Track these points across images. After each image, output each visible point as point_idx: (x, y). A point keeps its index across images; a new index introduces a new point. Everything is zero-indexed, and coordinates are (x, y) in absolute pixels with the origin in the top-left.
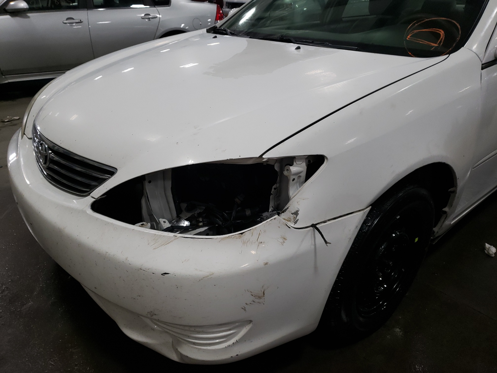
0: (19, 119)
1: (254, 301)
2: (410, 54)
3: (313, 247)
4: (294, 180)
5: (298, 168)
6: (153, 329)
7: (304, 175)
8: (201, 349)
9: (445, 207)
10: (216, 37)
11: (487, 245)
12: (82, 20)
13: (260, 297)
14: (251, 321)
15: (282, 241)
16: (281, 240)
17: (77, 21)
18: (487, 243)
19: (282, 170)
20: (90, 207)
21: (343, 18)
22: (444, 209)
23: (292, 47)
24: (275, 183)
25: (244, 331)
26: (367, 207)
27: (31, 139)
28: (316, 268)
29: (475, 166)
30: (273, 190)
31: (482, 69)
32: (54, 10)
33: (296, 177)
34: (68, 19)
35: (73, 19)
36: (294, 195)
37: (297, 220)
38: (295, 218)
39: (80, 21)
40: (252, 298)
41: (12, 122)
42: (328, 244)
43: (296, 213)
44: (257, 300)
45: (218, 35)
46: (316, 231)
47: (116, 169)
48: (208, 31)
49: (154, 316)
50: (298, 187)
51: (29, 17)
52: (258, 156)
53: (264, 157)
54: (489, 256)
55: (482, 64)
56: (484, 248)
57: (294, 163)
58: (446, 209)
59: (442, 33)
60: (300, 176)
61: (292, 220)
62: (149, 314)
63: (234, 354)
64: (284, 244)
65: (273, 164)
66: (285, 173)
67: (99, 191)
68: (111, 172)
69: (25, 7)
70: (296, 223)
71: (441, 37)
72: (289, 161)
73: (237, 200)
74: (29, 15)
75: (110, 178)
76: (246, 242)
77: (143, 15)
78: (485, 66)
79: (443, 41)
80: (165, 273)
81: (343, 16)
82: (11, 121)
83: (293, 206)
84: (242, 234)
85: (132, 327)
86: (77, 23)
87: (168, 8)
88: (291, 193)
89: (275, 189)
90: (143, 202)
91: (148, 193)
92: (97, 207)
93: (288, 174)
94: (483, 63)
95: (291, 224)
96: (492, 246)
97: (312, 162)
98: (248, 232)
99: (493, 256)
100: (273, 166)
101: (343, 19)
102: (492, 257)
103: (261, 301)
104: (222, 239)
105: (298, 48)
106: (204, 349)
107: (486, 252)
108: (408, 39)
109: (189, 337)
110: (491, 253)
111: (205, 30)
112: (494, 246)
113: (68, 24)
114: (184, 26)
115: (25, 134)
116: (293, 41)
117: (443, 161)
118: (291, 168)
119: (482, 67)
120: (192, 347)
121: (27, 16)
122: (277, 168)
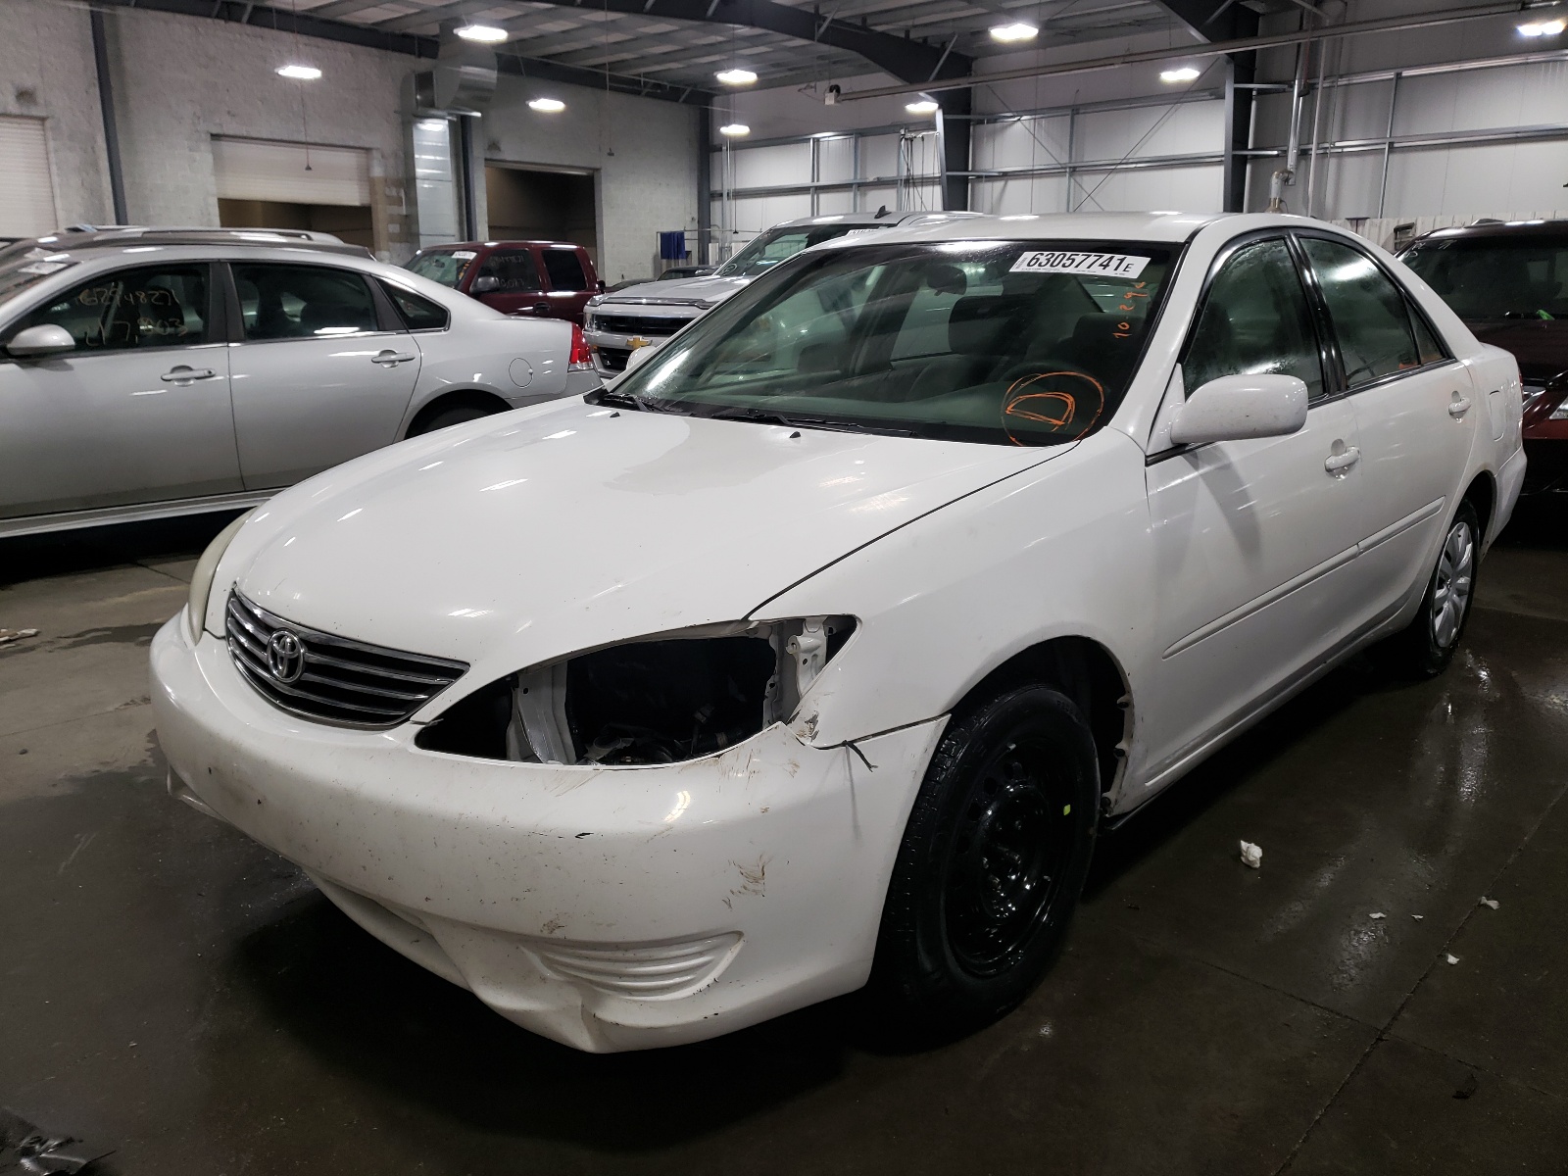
0: (35, 635)
1: (745, 888)
2: (1014, 439)
3: (848, 784)
4: (805, 661)
5: (812, 639)
6: (544, 979)
7: (822, 652)
8: (645, 1001)
9: (1120, 741)
10: (617, 415)
11: (1244, 844)
12: (213, 372)
13: (756, 880)
14: (740, 934)
15: (791, 770)
16: (790, 768)
17: (197, 374)
18: (1245, 841)
19: (782, 644)
20: (413, 741)
21: (895, 360)
22: (1118, 746)
23: (781, 434)
24: (771, 673)
25: (728, 958)
26: (942, 715)
27: (223, 638)
28: (856, 827)
29: (1167, 653)
30: (768, 686)
31: (1147, 465)
32: (140, 349)
33: (809, 657)
34: (174, 370)
35: (189, 369)
36: (808, 689)
37: (817, 733)
38: (812, 730)
39: (207, 374)
40: (742, 880)
41: (18, 642)
42: (873, 769)
43: (813, 721)
44: (751, 886)
45: (620, 411)
46: (851, 750)
47: (468, 664)
48: (588, 400)
49: (556, 931)
50: (814, 674)
51: (70, 368)
52: (740, 618)
53: (750, 618)
54: (1249, 867)
55: (1147, 457)
56: (1239, 852)
57: (805, 631)
58: (1122, 745)
59: (1070, 400)
60: (815, 656)
61: (808, 733)
62: (546, 928)
63: (710, 1013)
64: (796, 775)
65: (765, 637)
66: (790, 649)
67: (432, 710)
68: (454, 671)
69: (64, 344)
70: (814, 738)
71: (1069, 408)
72: (796, 625)
73: (699, 716)
74: (69, 361)
75: (450, 684)
76: (728, 770)
77: (377, 353)
78: (1152, 460)
79: (1072, 415)
80: (583, 834)
81: (892, 357)
82: (14, 640)
83: (805, 709)
84: (718, 756)
85: (498, 981)
86: (197, 378)
87: (443, 333)
88: (802, 686)
89: (772, 685)
90: (511, 732)
91: (523, 714)
92: (429, 739)
93: (795, 651)
94: (1148, 454)
95: (808, 742)
96: (1253, 844)
97: (835, 631)
98: (730, 754)
99: (1258, 865)
100: (767, 641)
101: (893, 363)
102: (1256, 869)
103: (759, 887)
104: (684, 768)
105: (796, 435)
106: (650, 1002)
107: (1243, 859)
108: (1008, 412)
109: (621, 976)
110: (1251, 858)
111: (580, 398)
112: (1256, 844)
113: (176, 383)
114: (480, 378)
115: (205, 630)
116: (782, 418)
117: (1085, 634)
118: (799, 638)
119: (1146, 461)
120: (627, 1001)
121: (66, 364)
122: (773, 644)
